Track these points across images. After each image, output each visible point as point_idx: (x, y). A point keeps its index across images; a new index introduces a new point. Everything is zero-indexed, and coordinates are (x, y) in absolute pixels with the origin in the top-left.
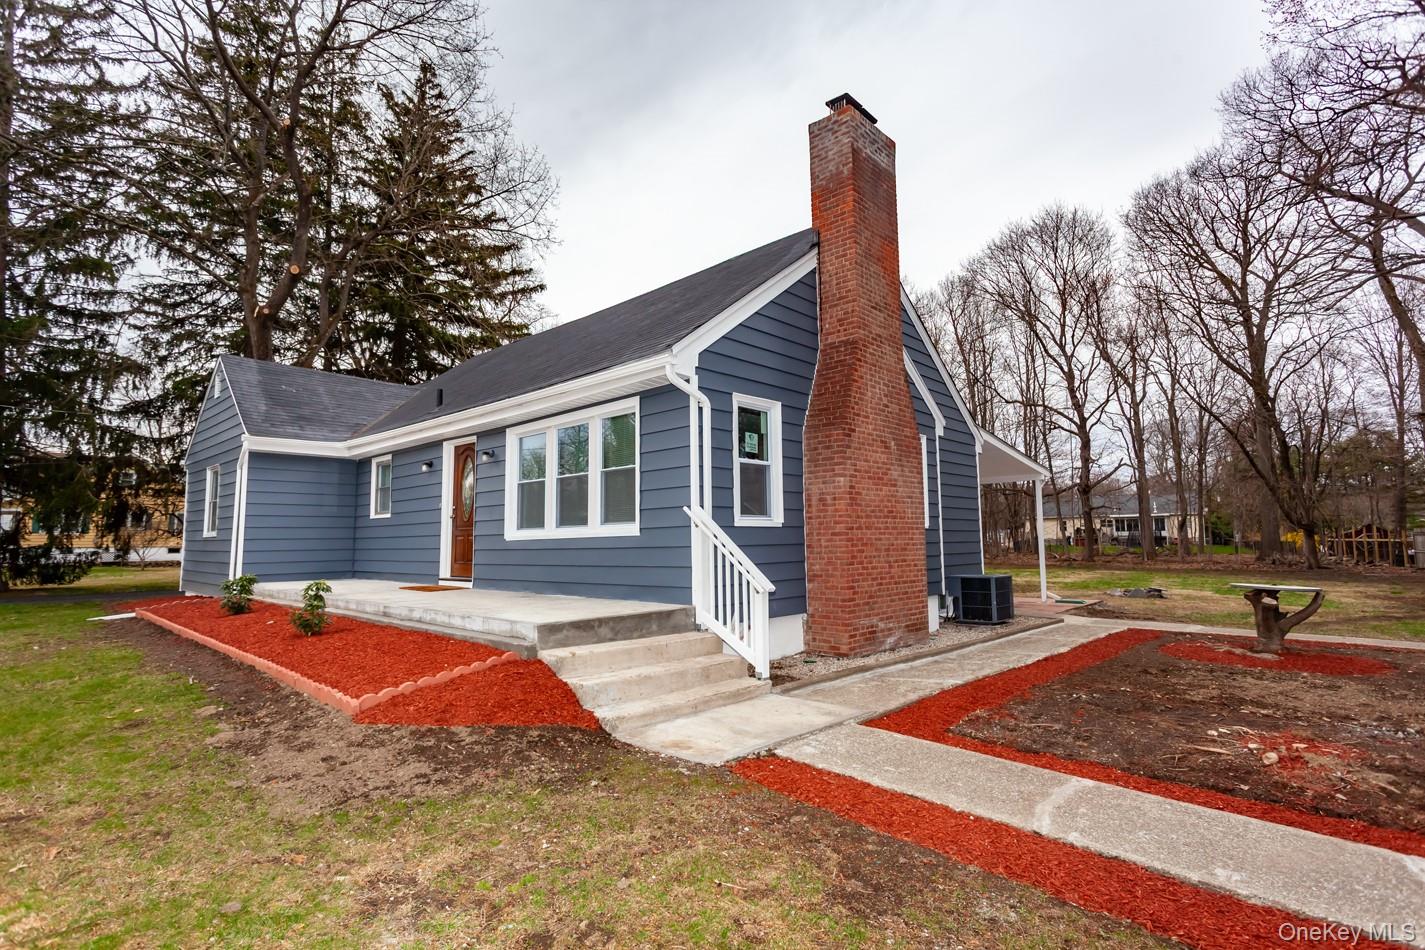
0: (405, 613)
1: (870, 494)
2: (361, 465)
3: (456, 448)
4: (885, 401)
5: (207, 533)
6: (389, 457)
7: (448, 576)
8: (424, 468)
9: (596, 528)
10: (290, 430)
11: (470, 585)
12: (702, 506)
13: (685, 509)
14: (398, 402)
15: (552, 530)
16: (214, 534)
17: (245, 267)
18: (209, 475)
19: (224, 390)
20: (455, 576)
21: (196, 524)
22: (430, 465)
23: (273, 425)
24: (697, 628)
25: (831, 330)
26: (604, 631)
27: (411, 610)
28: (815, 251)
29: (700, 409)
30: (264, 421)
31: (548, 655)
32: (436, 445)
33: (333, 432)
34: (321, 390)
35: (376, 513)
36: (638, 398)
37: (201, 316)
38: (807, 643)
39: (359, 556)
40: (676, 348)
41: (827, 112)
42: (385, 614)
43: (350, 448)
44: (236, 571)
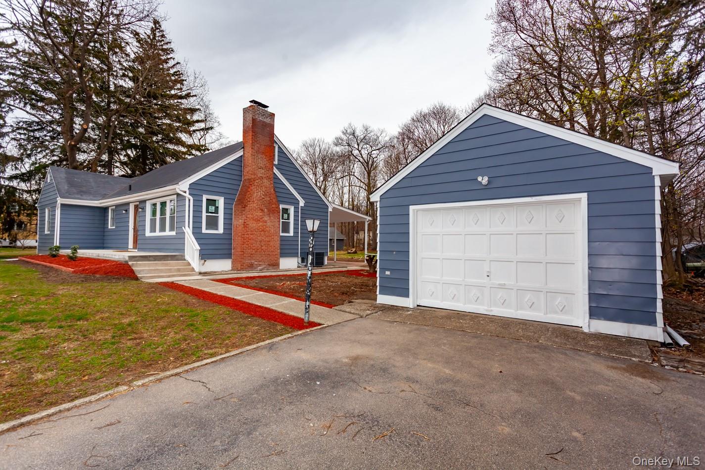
0: (102, 255)
1: (253, 225)
2: (105, 210)
3: (135, 205)
4: (263, 197)
5: (46, 232)
6: (114, 207)
7: (132, 248)
8: (124, 212)
9: (168, 233)
10: (77, 196)
11: (136, 250)
12: (189, 227)
13: (183, 228)
14: (123, 185)
15: (158, 233)
16: (49, 233)
17: (64, 123)
18: (47, 211)
19: (51, 180)
20: (134, 248)
21: (43, 229)
22: (126, 211)
23: (70, 194)
24: (185, 260)
25: (246, 175)
26: (151, 258)
27: (104, 254)
28: (243, 150)
29: (189, 200)
30: (66, 193)
31: (130, 263)
32: (128, 204)
33: (94, 197)
34: (91, 180)
35: (111, 226)
36: (176, 195)
37: (47, 136)
38: (232, 268)
39: (105, 241)
40: (180, 183)
41: (249, 104)
42: (98, 256)
43: (101, 203)
44: (57, 242)
